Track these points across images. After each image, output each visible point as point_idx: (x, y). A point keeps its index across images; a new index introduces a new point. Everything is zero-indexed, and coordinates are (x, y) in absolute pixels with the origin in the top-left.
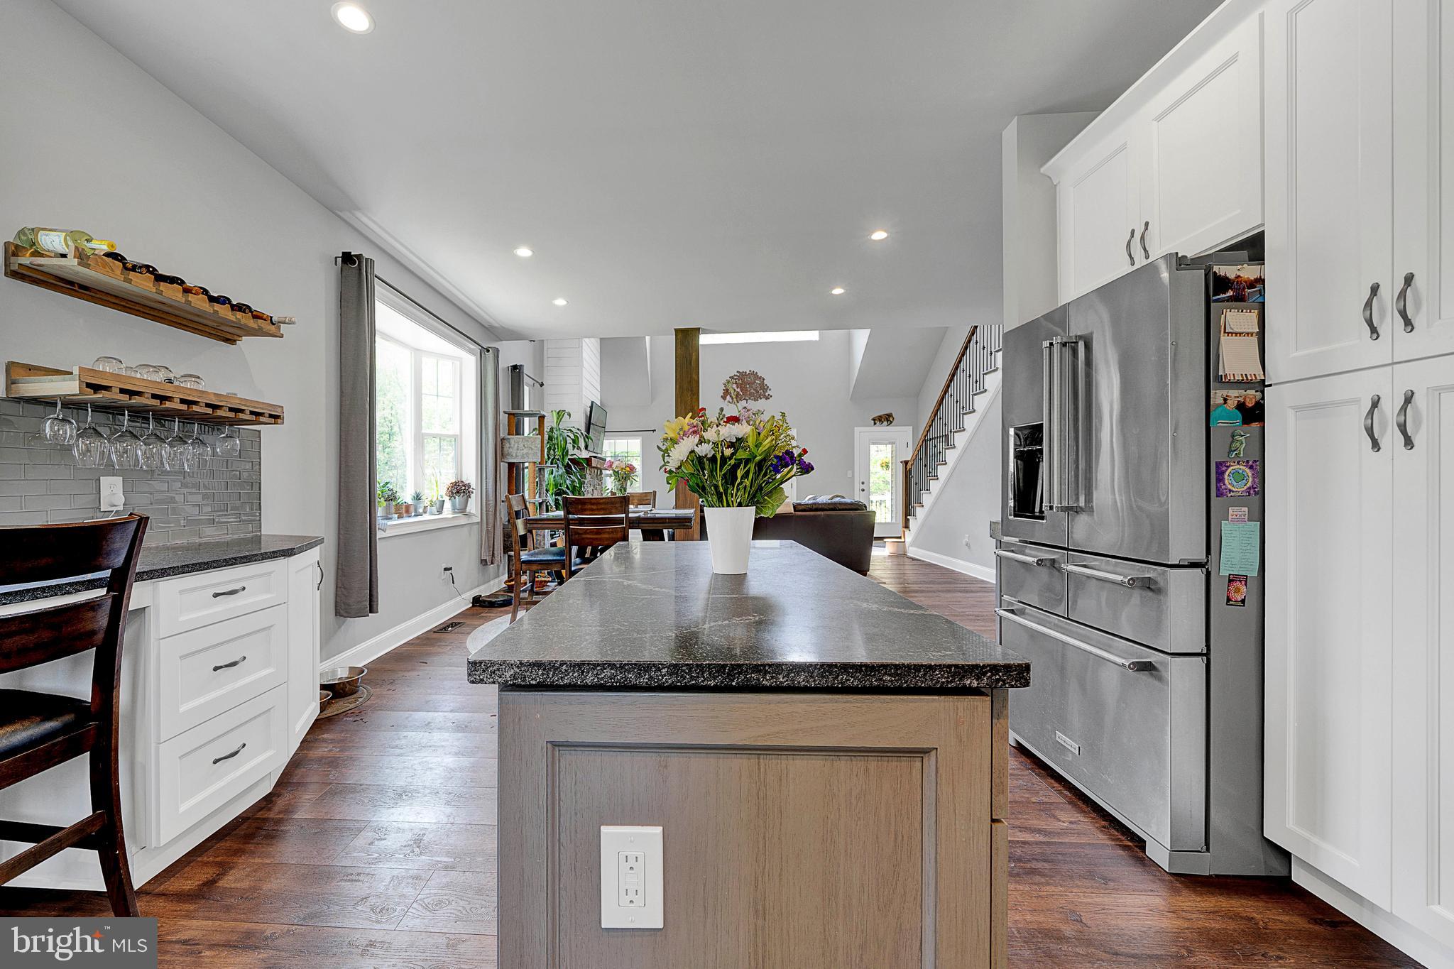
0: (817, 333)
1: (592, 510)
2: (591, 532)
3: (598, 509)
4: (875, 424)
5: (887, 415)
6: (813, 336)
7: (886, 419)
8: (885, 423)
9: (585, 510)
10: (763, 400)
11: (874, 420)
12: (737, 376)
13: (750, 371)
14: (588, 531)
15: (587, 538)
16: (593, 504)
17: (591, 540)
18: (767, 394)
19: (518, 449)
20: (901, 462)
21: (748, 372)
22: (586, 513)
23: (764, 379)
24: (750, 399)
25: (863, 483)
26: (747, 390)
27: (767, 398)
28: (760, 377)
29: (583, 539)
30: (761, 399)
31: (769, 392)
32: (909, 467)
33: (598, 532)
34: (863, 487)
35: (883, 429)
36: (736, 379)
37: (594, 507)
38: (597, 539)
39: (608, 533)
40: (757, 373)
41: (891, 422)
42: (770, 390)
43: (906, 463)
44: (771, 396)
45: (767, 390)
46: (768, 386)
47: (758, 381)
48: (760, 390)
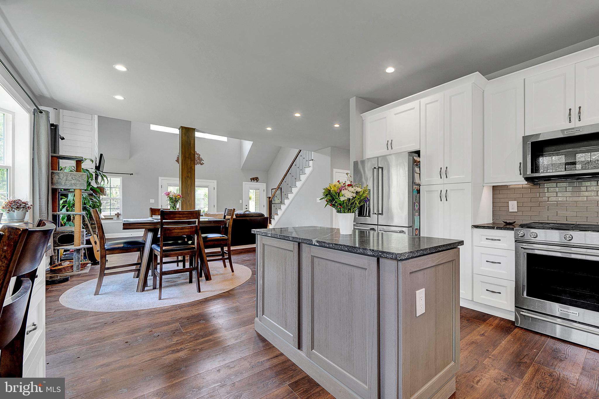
0: (226, 138)
1: (180, 217)
2: (178, 229)
3: (183, 217)
4: (251, 181)
5: (256, 178)
6: (224, 139)
7: (256, 179)
9: (175, 217)
11: (251, 179)
14: (176, 228)
15: (175, 232)
16: (181, 214)
17: (177, 233)
18: (201, 162)
19: (66, 180)
20: (267, 197)
22: (175, 219)
23: (200, 155)
25: (246, 206)
27: (201, 164)
28: (198, 154)
29: (173, 232)
30: (198, 164)
31: (203, 162)
32: (271, 199)
33: (182, 229)
34: (246, 207)
35: (254, 183)
37: (181, 216)
38: (181, 232)
39: (188, 229)
41: (258, 181)
43: (270, 198)
44: (204, 164)
45: (201, 160)
46: (202, 159)
47: (197, 156)
48: (198, 160)
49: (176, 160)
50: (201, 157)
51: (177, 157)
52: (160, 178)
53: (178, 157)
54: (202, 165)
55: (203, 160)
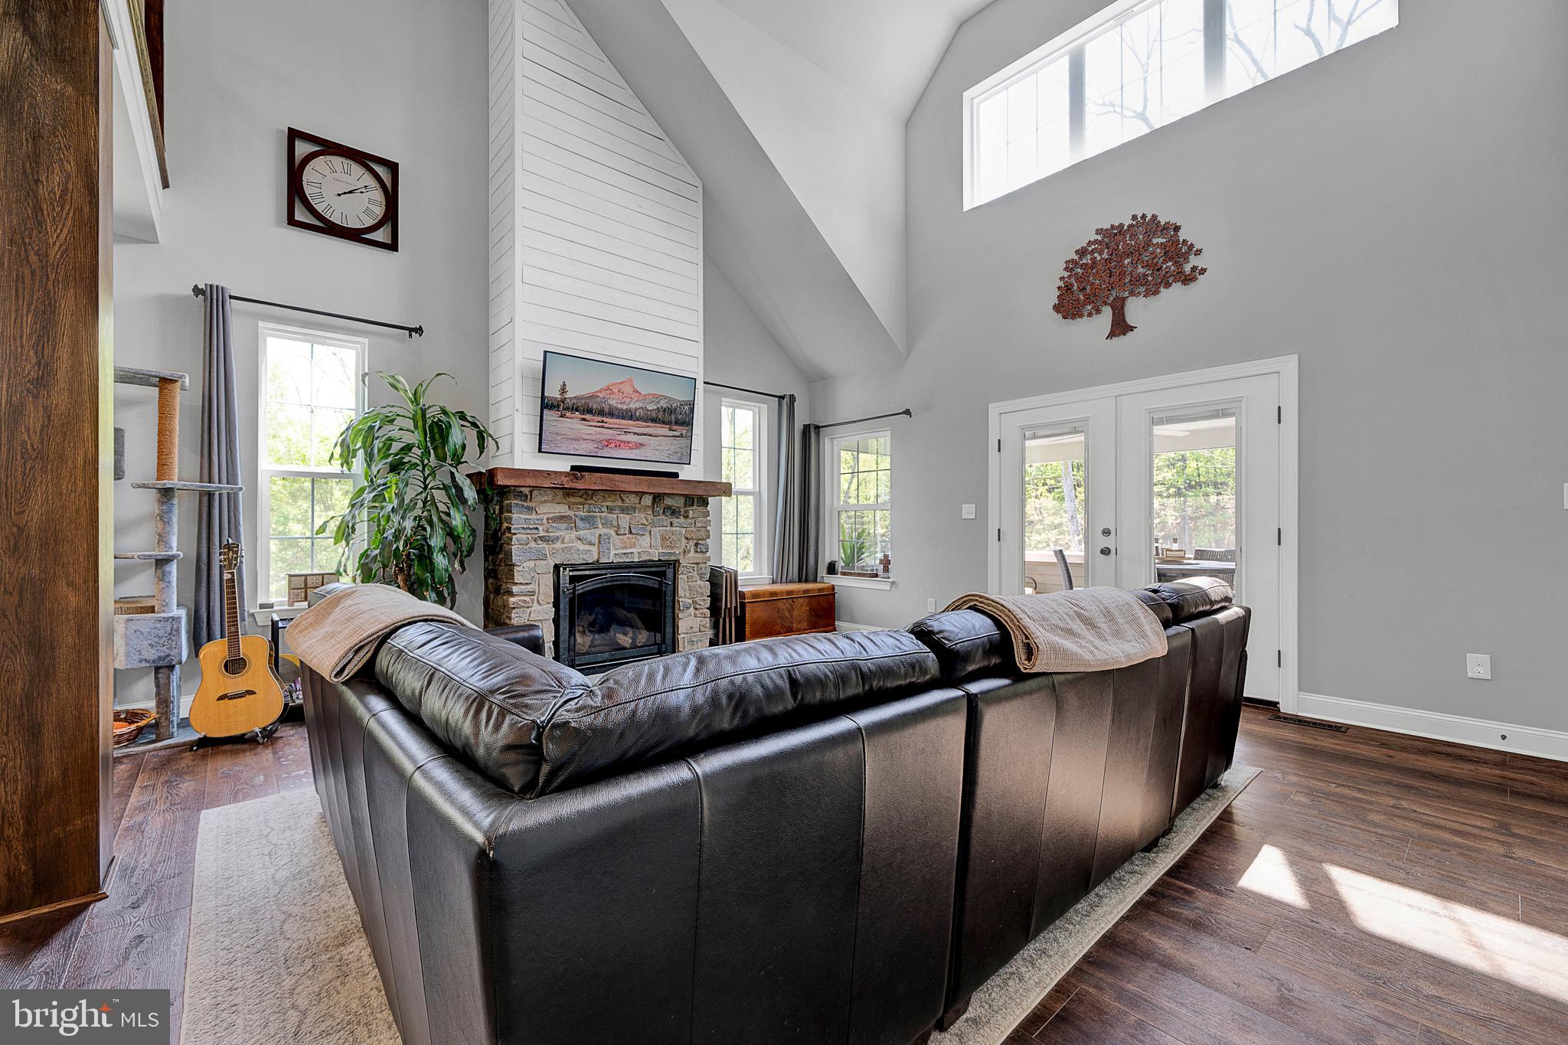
10: (1177, 288)
12: (1096, 242)
13: (1134, 217)
18: (1187, 268)
21: (1127, 222)
23: (1177, 228)
24: (1132, 293)
26: (1124, 275)
27: (1188, 279)
28: (1166, 227)
30: (1168, 285)
31: (1194, 261)
36: (1092, 252)
40: (1154, 217)
44: (1203, 271)
45: (1188, 253)
46: (1192, 245)
47: (1161, 240)
48: (1165, 262)
49: (1054, 307)
50: (1185, 234)
51: (1059, 288)
52: (994, 409)
53: (1061, 284)
54: (1194, 279)
55: (1199, 252)
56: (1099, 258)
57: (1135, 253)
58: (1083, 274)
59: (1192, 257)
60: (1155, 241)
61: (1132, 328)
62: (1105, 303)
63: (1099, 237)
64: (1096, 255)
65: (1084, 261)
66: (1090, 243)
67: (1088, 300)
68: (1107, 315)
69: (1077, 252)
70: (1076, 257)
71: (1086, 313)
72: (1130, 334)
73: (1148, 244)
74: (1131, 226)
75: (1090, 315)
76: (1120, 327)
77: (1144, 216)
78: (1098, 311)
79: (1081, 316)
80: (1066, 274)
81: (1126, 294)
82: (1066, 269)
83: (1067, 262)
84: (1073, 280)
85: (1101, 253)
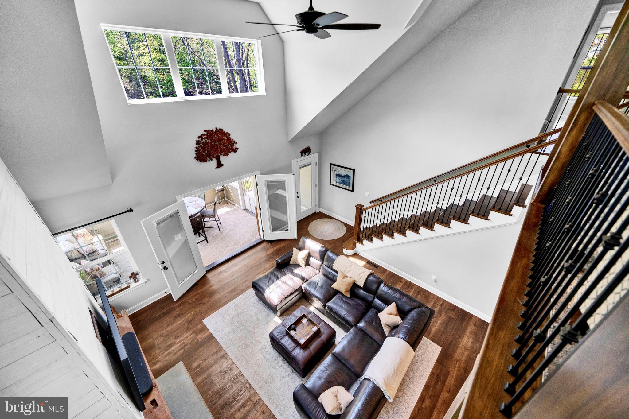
4: (302, 155)
5: (307, 148)
7: (306, 151)
8: (307, 154)
10: (232, 153)
11: (301, 153)
12: (205, 135)
13: (216, 128)
18: (234, 148)
21: (214, 130)
23: (230, 135)
24: (221, 155)
26: (217, 148)
27: (235, 150)
28: (227, 134)
30: (230, 152)
31: (236, 146)
34: (297, 195)
36: (204, 138)
40: (222, 130)
41: (310, 152)
42: (236, 143)
44: (238, 149)
45: (233, 144)
46: (234, 141)
47: (226, 138)
48: (228, 145)
49: (195, 158)
50: (232, 137)
51: (196, 151)
53: (196, 149)
54: (237, 151)
56: (207, 141)
57: (219, 140)
58: (204, 146)
59: (235, 145)
60: (224, 138)
61: (223, 165)
62: (213, 157)
63: (206, 133)
64: (206, 139)
65: (203, 141)
66: (203, 135)
67: (207, 156)
68: (214, 161)
69: (199, 137)
70: (200, 139)
71: (208, 160)
72: (222, 167)
73: (223, 138)
74: (215, 131)
75: (209, 161)
76: (219, 165)
77: (220, 129)
78: (212, 160)
79: (206, 161)
80: (197, 146)
81: (220, 155)
82: (197, 144)
83: (197, 141)
84: (200, 148)
85: (208, 139)
